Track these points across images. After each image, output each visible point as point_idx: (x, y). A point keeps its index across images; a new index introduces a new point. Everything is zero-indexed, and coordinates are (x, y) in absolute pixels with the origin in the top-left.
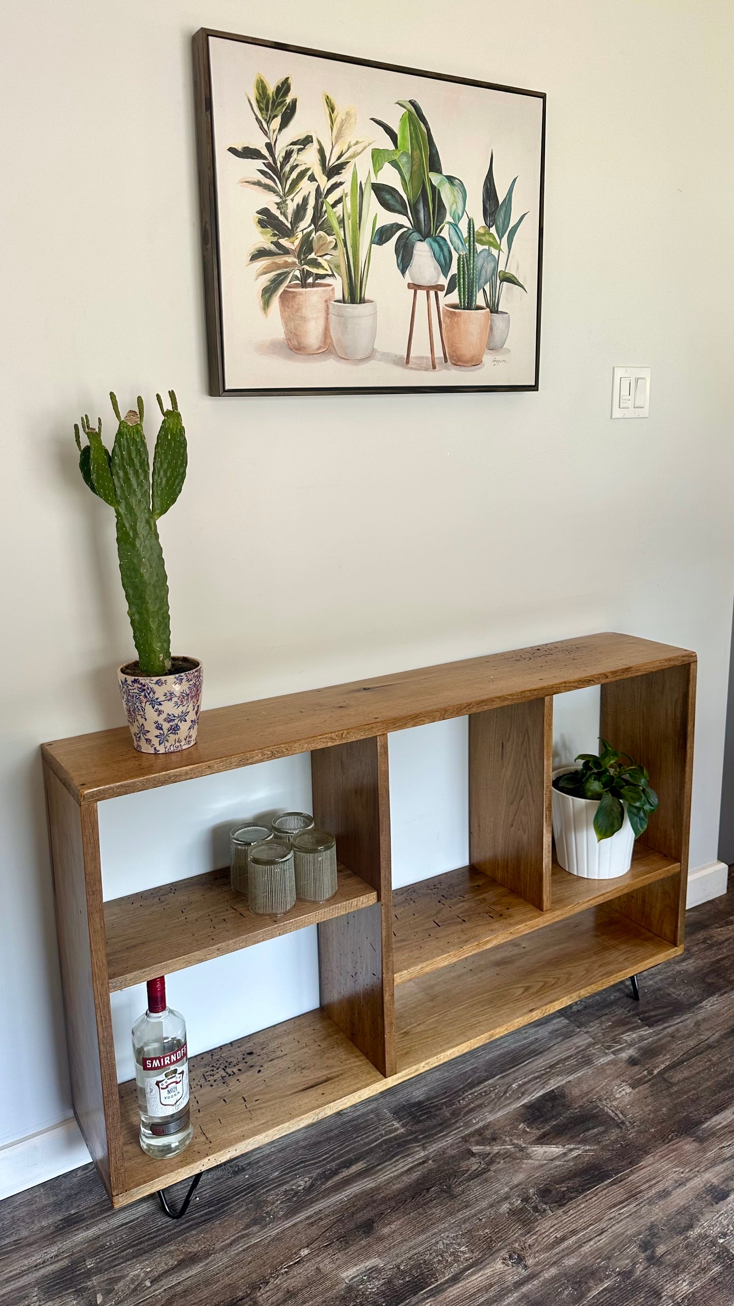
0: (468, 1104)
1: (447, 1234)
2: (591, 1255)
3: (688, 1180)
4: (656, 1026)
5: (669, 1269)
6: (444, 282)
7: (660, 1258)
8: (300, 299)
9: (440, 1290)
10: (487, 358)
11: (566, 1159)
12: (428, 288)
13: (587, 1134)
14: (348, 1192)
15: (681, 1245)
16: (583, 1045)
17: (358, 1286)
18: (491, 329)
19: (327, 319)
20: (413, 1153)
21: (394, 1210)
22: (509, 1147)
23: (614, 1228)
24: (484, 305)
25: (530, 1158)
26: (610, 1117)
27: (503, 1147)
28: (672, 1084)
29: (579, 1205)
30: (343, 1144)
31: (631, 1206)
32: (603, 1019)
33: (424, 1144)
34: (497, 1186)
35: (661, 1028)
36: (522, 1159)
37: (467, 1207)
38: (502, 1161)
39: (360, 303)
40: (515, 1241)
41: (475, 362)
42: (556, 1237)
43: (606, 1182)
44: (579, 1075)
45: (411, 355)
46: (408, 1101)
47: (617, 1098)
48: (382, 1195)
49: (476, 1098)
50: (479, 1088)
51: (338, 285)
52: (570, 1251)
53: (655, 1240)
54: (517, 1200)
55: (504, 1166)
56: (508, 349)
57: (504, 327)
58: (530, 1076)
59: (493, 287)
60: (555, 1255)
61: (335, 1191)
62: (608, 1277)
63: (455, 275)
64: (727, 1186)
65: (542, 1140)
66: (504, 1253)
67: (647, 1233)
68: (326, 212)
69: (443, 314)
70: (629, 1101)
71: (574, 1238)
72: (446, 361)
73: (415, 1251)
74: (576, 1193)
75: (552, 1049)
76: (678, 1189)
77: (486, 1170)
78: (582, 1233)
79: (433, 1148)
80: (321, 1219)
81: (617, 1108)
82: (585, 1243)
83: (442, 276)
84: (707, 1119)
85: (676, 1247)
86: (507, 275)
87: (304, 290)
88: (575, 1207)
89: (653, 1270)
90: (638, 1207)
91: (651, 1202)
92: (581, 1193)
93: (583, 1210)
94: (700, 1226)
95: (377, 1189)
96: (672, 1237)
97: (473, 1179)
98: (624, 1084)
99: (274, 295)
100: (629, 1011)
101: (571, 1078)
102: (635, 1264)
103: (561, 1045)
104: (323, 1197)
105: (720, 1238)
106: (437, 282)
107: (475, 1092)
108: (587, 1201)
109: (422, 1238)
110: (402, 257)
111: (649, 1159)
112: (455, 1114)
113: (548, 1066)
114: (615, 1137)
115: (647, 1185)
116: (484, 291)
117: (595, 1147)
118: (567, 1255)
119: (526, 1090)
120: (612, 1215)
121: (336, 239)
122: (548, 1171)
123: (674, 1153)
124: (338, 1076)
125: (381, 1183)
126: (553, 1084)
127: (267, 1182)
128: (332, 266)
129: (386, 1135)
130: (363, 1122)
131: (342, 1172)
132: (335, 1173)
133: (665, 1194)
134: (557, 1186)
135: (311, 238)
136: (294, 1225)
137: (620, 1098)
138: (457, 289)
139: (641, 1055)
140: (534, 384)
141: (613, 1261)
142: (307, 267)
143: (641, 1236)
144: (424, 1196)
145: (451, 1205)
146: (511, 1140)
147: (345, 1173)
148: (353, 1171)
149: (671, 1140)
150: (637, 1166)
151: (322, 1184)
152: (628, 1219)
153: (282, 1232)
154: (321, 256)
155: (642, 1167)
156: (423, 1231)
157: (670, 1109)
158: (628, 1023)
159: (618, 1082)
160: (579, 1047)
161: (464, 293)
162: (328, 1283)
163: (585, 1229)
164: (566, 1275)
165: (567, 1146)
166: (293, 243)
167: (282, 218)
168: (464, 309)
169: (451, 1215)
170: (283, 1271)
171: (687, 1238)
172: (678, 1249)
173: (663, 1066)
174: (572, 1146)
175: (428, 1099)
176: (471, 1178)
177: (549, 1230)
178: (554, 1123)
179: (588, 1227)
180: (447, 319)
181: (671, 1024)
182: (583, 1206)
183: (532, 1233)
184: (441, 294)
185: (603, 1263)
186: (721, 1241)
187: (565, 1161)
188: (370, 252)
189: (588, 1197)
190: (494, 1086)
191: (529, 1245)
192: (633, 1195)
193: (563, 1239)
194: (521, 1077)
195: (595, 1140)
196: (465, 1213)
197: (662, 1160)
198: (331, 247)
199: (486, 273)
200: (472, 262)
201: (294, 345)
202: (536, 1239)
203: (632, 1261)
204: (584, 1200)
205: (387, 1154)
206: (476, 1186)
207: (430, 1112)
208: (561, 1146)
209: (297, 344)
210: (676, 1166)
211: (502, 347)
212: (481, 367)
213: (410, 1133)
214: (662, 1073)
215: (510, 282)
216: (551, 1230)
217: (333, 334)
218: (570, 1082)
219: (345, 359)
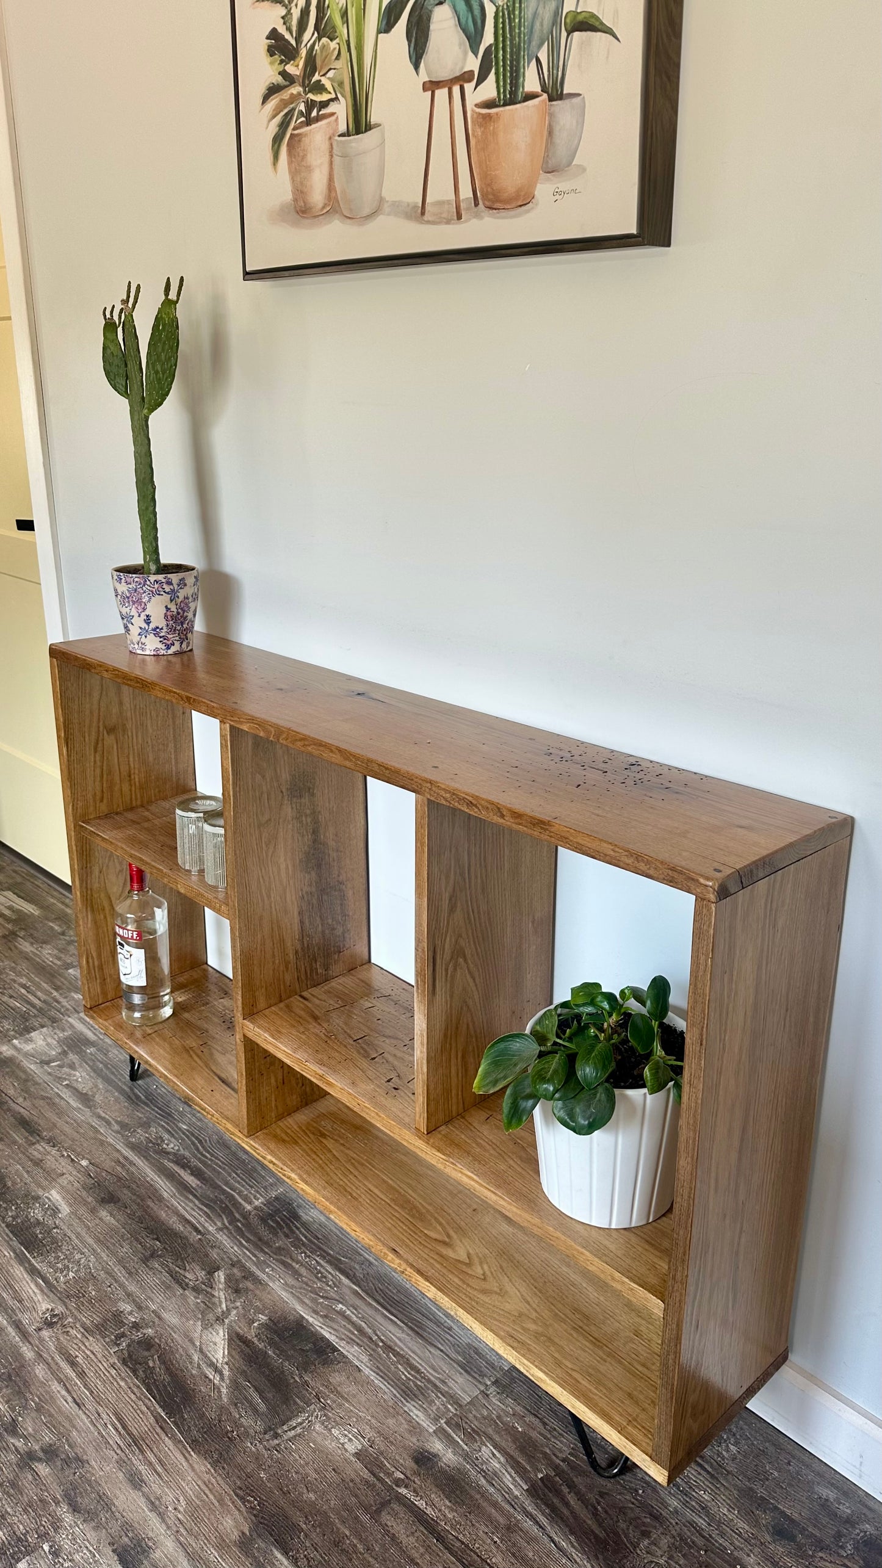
0: (298, 1262)
1: (94, 1261)
2: (47, 1392)
3: (162, 1516)
4: (536, 1505)
5: (11, 1477)
6: (473, 64)
7: (30, 1467)
8: (306, 141)
9: (21, 1259)
10: (543, 190)
11: (204, 1366)
12: (449, 84)
13: (251, 1390)
14: (156, 1178)
15: (46, 1494)
16: (450, 1388)
17: (39, 1203)
18: (550, 133)
19: (331, 163)
20: (213, 1221)
21: (131, 1216)
22: (224, 1306)
23: (84, 1417)
24: (537, 88)
25: (204, 1329)
26: (290, 1419)
27: (223, 1300)
28: (375, 1515)
29: (123, 1379)
30: (225, 1164)
31: (117, 1439)
33: (227, 1228)
34: (159, 1298)
35: (530, 1508)
36: (203, 1320)
37: (130, 1273)
38: (199, 1301)
39: (366, 131)
40: (76, 1318)
41: (522, 200)
42: (77, 1356)
43: (160, 1410)
44: (376, 1381)
45: (428, 200)
46: (299, 1206)
47: (330, 1430)
48: (151, 1204)
49: (309, 1268)
50: (330, 1270)
51: (341, 110)
52: (54, 1371)
53: (59, 1463)
54: (136, 1318)
55: (192, 1303)
56: (580, 165)
57: (574, 123)
58: (363, 1324)
59: (553, 51)
60: (51, 1356)
61: (160, 1171)
62: (12, 1408)
63: (491, 46)
65: (237, 1341)
66: (60, 1309)
67: (72, 1455)
68: (328, 7)
69: (473, 122)
70: (323, 1445)
71: (73, 1375)
72: (476, 205)
73: (75, 1239)
74: (144, 1376)
75: (431, 1348)
76: (143, 1500)
77: (184, 1286)
78: (79, 1383)
79: (222, 1238)
80: (123, 1166)
81: (306, 1428)
82: (65, 1385)
83: (470, 54)
85: (43, 1488)
86: (581, 17)
87: (309, 128)
88: (120, 1375)
89: (13, 1458)
90: (115, 1447)
91: (120, 1463)
92: (143, 1382)
93: (115, 1383)
94: (75, 1522)
95: (160, 1199)
96: (60, 1484)
97: (172, 1276)
98: (366, 1443)
99: (282, 144)
101: (367, 1371)
102: (26, 1439)
103: (443, 1359)
104: (153, 1165)
105: (51, 1547)
106: (463, 68)
107: (322, 1266)
108: (130, 1388)
109: (90, 1241)
110: (416, 41)
111: (202, 1466)
112: (280, 1250)
113: (389, 1343)
114: (245, 1424)
115: (153, 1459)
116: (538, 60)
117: (225, 1400)
118: (50, 1368)
119: (332, 1320)
120: (104, 1416)
121: (339, 44)
122: (182, 1347)
123: (215, 1502)
125: (168, 1201)
126: (352, 1352)
128: (336, 85)
129: (241, 1197)
130: (261, 1175)
131: (185, 1170)
132: (185, 1167)
133: (136, 1481)
134: (156, 1357)
135: (314, 52)
136: (119, 1152)
137: (331, 1434)
138: (493, 71)
139: (443, 1472)
140: (634, 231)
141: (34, 1414)
142: (311, 96)
143: (67, 1447)
144: (147, 1237)
145: (131, 1259)
146: (235, 1308)
147: (183, 1173)
148: (186, 1179)
149: (242, 1499)
150: (190, 1450)
152: (96, 1434)
153: (112, 1146)
154: (324, 75)
155: (187, 1455)
156: (98, 1241)
157: (313, 1504)
158: (530, 1458)
159: (370, 1434)
160: (443, 1382)
161: (504, 76)
163: (85, 1386)
165: (226, 1367)
166: (297, 66)
167: (287, 36)
168: (505, 105)
169: (119, 1262)
170: (65, 1153)
171: (57, 1503)
172: (41, 1489)
173: (421, 1504)
174: (226, 1373)
176: (170, 1273)
177: (88, 1349)
178: (271, 1353)
179: (89, 1389)
180: (479, 130)
182: (123, 1384)
183: (86, 1333)
184: (469, 87)
185: (33, 1404)
186: (46, 1547)
187: (199, 1365)
188: (376, 49)
189: (135, 1390)
190: (337, 1284)
191: (68, 1332)
192: (136, 1442)
193: (73, 1364)
194: (359, 1313)
196: (121, 1272)
197: (199, 1483)
198: (334, 57)
199: (542, 25)
200: (517, 13)
201: (301, 207)
202: (77, 1337)
203: (30, 1434)
204: (132, 1385)
205: (211, 1200)
206: (159, 1279)
207: (281, 1228)
208: (226, 1360)
209: (303, 204)
210: (189, 1502)
211: (569, 164)
212: (532, 208)
213: (245, 1215)
214: (401, 1499)
215: (586, 30)
216: (88, 1353)
217: (337, 185)
218: (360, 1370)
219: (350, 218)
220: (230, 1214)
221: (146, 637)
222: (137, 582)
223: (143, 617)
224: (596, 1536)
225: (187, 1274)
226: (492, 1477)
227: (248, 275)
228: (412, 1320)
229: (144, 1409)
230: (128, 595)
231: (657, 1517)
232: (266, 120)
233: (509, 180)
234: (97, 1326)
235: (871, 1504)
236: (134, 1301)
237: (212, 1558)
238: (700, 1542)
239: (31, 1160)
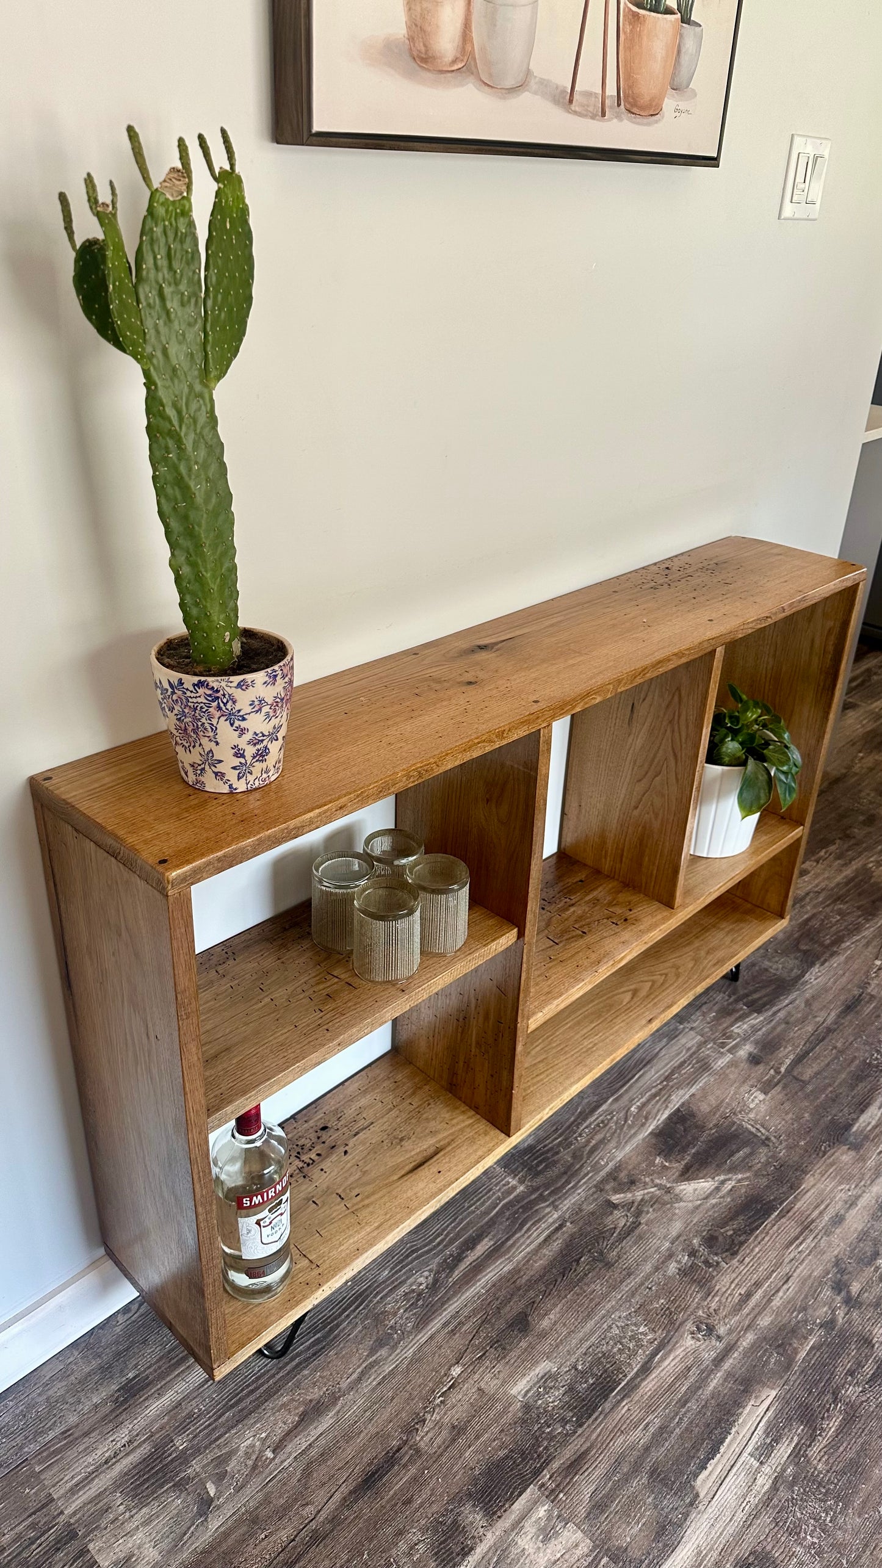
0: (588, 1142)
1: (617, 1314)
2: (785, 1307)
3: (858, 1197)
4: (766, 1010)
5: (871, 1310)
7: (858, 1297)
9: (632, 1387)
10: (669, 104)
11: (720, 1194)
13: (734, 1159)
14: (482, 1283)
15: (874, 1278)
16: (693, 1046)
17: (536, 1401)
18: (679, 52)
20: (544, 1217)
21: (546, 1294)
22: (652, 1190)
23: (798, 1271)
25: (681, 1200)
26: (751, 1133)
27: (646, 1191)
28: (805, 1083)
29: (752, 1250)
30: (455, 1219)
31: (809, 1241)
32: (704, 1009)
33: (553, 1202)
34: (655, 1242)
35: (771, 1013)
36: (672, 1203)
37: (629, 1275)
38: (651, 1210)
40: (697, 1308)
41: (653, 110)
42: (740, 1294)
43: (773, 1216)
44: (700, 1085)
45: (577, 88)
47: (752, 1109)
48: (525, 1278)
49: (594, 1132)
50: (594, 1118)
52: (761, 1309)
53: (846, 1277)
54: (683, 1256)
55: (655, 1215)
56: (693, 91)
57: (695, 50)
58: (647, 1095)
60: (746, 1317)
61: (467, 1283)
62: (811, 1331)
65: (687, 1174)
66: (690, 1326)
67: (835, 1270)
69: (623, 15)
70: (766, 1110)
71: (760, 1292)
72: (619, 105)
73: (588, 1343)
74: (744, 1235)
75: (661, 1054)
76: (851, 1212)
77: (636, 1225)
78: (767, 1284)
79: (567, 1204)
80: (461, 1323)
81: (756, 1121)
82: (773, 1295)
84: (854, 1121)
85: (871, 1282)
88: (749, 1254)
89: (855, 1314)
90: (816, 1240)
91: (828, 1233)
92: (750, 1234)
93: (759, 1255)
95: (516, 1271)
96: (862, 1270)
97: (625, 1238)
98: (754, 1090)
100: (730, 996)
101: (693, 1090)
102: (834, 1311)
103: (668, 1049)
104: (455, 1294)
107: (591, 1124)
108: (759, 1243)
109: (590, 1324)
111: (809, 1181)
112: (576, 1156)
113: (662, 1078)
114: (765, 1158)
115: (816, 1212)
117: (748, 1174)
118: (759, 1313)
119: (649, 1113)
120: (792, 1256)
122: (706, 1213)
123: (834, 1167)
124: (449, 1144)
125: (519, 1263)
126: (677, 1100)
127: (378, 1287)
129: (504, 1198)
131: (467, 1256)
132: (458, 1259)
133: (838, 1220)
134: (722, 1231)
136: (431, 1338)
137: (754, 1108)
139: (761, 1050)
140: (713, 155)
141: (810, 1311)
143: (830, 1276)
144: (575, 1270)
145: (610, 1277)
146: (652, 1180)
147: (472, 1257)
148: (480, 1253)
149: (825, 1153)
150: (800, 1190)
151: (448, 1276)
152: (810, 1257)
153: (419, 1350)
155: (805, 1191)
156: (589, 1316)
157: (812, 1114)
158: (735, 1011)
159: (746, 1087)
160: (688, 1049)
162: (499, 1406)
163: (768, 1278)
164: (765, 1338)
165: (716, 1178)
168: (650, 10)
169: (614, 1289)
170: (438, 1401)
171: (878, 1268)
172: (873, 1283)
173: (788, 1061)
174: (722, 1177)
175: (539, 1142)
176: (621, 1239)
177: (730, 1286)
178: (693, 1151)
179: (771, 1275)
180: (628, 26)
181: (779, 1007)
182: (757, 1250)
183: (712, 1294)
185: (800, 1316)
187: (720, 1198)
189: (760, 1239)
190: (610, 1113)
191: (715, 1310)
192: (806, 1227)
193: (749, 1295)
194: (638, 1096)
195: (744, 1165)
196: (629, 1284)
197: (823, 1179)
202: (720, 1300)
203: (830, 1308)
204: (756, 1242)
205: (513, 1223)
206: (631, 1247)
207: (546, 1159)
208: (710, 1179)
210: (840, 1183)
211: (688, 86)
212: (659, 120)
213: (533, 1189)
214: (789, 1070)
216: (733, 1286)
218: (693, 1095)
225: (621, 1225)
229: (775, 1228)
233: (647, 88)
234: (701, 1287)
236: (663, 1263)
237: (873, 1163)
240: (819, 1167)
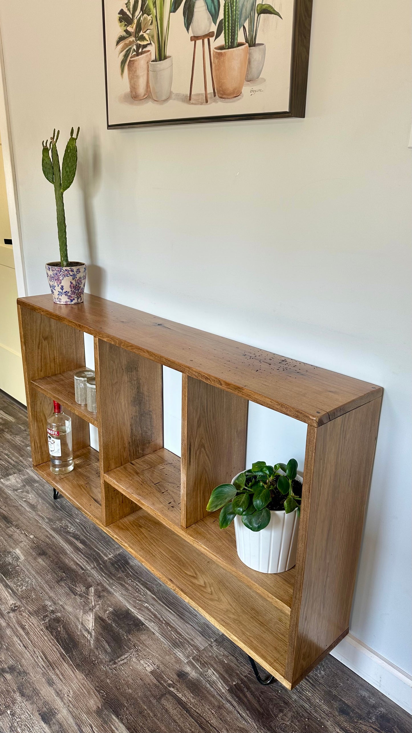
0: (128, 584)
1: (34, 581)
2: (11, 641)
3: (62, 699)
4: (232, 697)
6: (214, 28)
7: (3, 675)
8: (136, 63)
9: (2, 581)
10: (246, 90)
11: (83, 631)
12: (202, 37)
13: (104, 642)
15: (9, 688)
16: (195, 642)
17: (10, 555)
18: (249, 62)
19: (148, 74)
20: (89, 564)
21: (52, 561)
22: (93, 603)
23: (28, 653)
24: (243, 41)
25: (84, 614)
26: (122, 656)
27: (93, 601)
28: (159, 700)
29: (46, 636)
30: (96, 538)
31: (43, 663)
33: (96, 568)
34: (64, 599)
35: (229, 698)
36: (83, 610)
37: (51, 588)
38: (82, 601)
39: (164, 59)
41: (236, 94)
42: (25, 625)
43: (62, 650)
44: (161, 639)
45: (192, 93)
46: (129, 558)
47: (139, 661)
48: (62, 556)
49: (133, 587)
50: (142, 588)
51: (152, 49)
52: (15, 631)
53: (16, 674)
54: (53, 608)
55: (78, 602)
56: (263, 78)
57: (261, 58)
58: (156, 613)
59: (251, 23)
60: (13, 625)
61: (66, 540)
63: (222, 20)
64: (54, 723)
65: (99, 619)
66: (18, 603)
67: (22, 670)
69: (213, 56)
71: (23, 634)
72: (215, 96)
73: (26, 571)
74: (56, 635)
75: (187, 625)
76: (54, 691)
77: (75, 594)
78: (26, 637)
80: (50, 538)
81: (129, 660)
82: (20, 638)
83: (213, 24)
84: (121, 720)
85: (8, 685)
86: (264, 7)
87: (138, 57)
88: (45, 634)
90: (41, 667)
91: (44, 674)
92: (55, 638)
93: (43, 638)
94: (22, 701)
95: (66, 554)
96: (16, 683)
97: (70, 589)
98: (155, 667)
99: (125, 65)
101: (157, 634)
103: (192, 629)
104: (63, 538)
105: (11, 712)
106: (209, 30)
107: (138, 586)
109: (33, 573)
110: (187, 17)
111: (80, 676)
112: (119, 578)
113: (168, 621)
114: (101, 657)
115: (58, 673)
116: (244, 28)
117: (92, 646)
118: (13, 630)
119: (142, 610)
120: (37, 653)
121: (152, 17)
122: (74, 622)
123: (86, 693)
125: (70, 555)
126: (151, 626)
128: (150, 37)
129: (103, 553)
130: (112, 543)
131: (78, 541)
132: (77, 539)
133: (50, 683)
134: (61, 626)
135: (140, 21)
136: (47, 531)
137: (140, 663)
138: (223, 32)
139: (190, 681)
140: (287, 110)
141: (5, 651)
142: (139, 42)
143: (19, 666)
144: (59, 571)
145: (52, 581)
146: (98, 604)
148: (78, 545)
149: (98, 691)
150: (75, 669)
151: (71, 535)
152: (33, 661)
153: (44, 528)
154: (145, 32)
155: (74, 671)
156: (37, 573)
157: (131, 695)
158: (230, 675)
159: (157, 662)
160: (192, 640)
161: (228, 34)
163: (29, 639)
165: (93, 631)
166: (133, 27)
167: (128, 13)
168: (228, 48)
169: (46, 582)
170: (23, 532)
171: (14, 692)
172: (7, 686)
173: (180, 695)
174: (93, 634)
175: (131, 566)
176: (70, 588)
177: (31, 622)
178: (113, 625)
180: (216, 60)
182: (46, 638)
183: (30, 615)
184: (212, 39)
185: (5, 647)
186: (9, 712)
187: (81, 630)
188: (169, 20)
189: (51, 641)
190: (145, 594)
191: (22, 614)
192: (51, 665)
193: (23, 628)
194: (155, 608)
196: (47, 587)
197: (79, 684)
198: (150, 24)
199: (246, 10)
200: (235, 4)
201: (134, 95)
202: (26, 617)
203: (3, 661)
204: (50, 639)
205: (89, 555)
206: (64, 591)
207: (121, 568)
208: (93, 628)
209: (135, 94)
210: (74, 693)
211: (258, 77)
212: (241, 98)
213: (104, 562)
214: (171, 693)
215: (266, 13)
216: (31, 624)
217: (151, 84)
218: (154, 634)
219: (156, 101)
220: (97, 561)
221: (61, 296)
222: (57, 270)
223: (60, 286)
224: (259, 711)
225: (77, 589)
226: (212, 683)
227: (109, 127)
228: (179, 611)
229: (56, 650)
230: (53, 276)
231: (286, 703)
232: (118, 53)
233: (230, 85)
234: (35, 611)
235: (384, 699)
236: (52, 600)
237: (84, 718)
238: (306, 715)
239: (8, 535)
240: (88, 684)
